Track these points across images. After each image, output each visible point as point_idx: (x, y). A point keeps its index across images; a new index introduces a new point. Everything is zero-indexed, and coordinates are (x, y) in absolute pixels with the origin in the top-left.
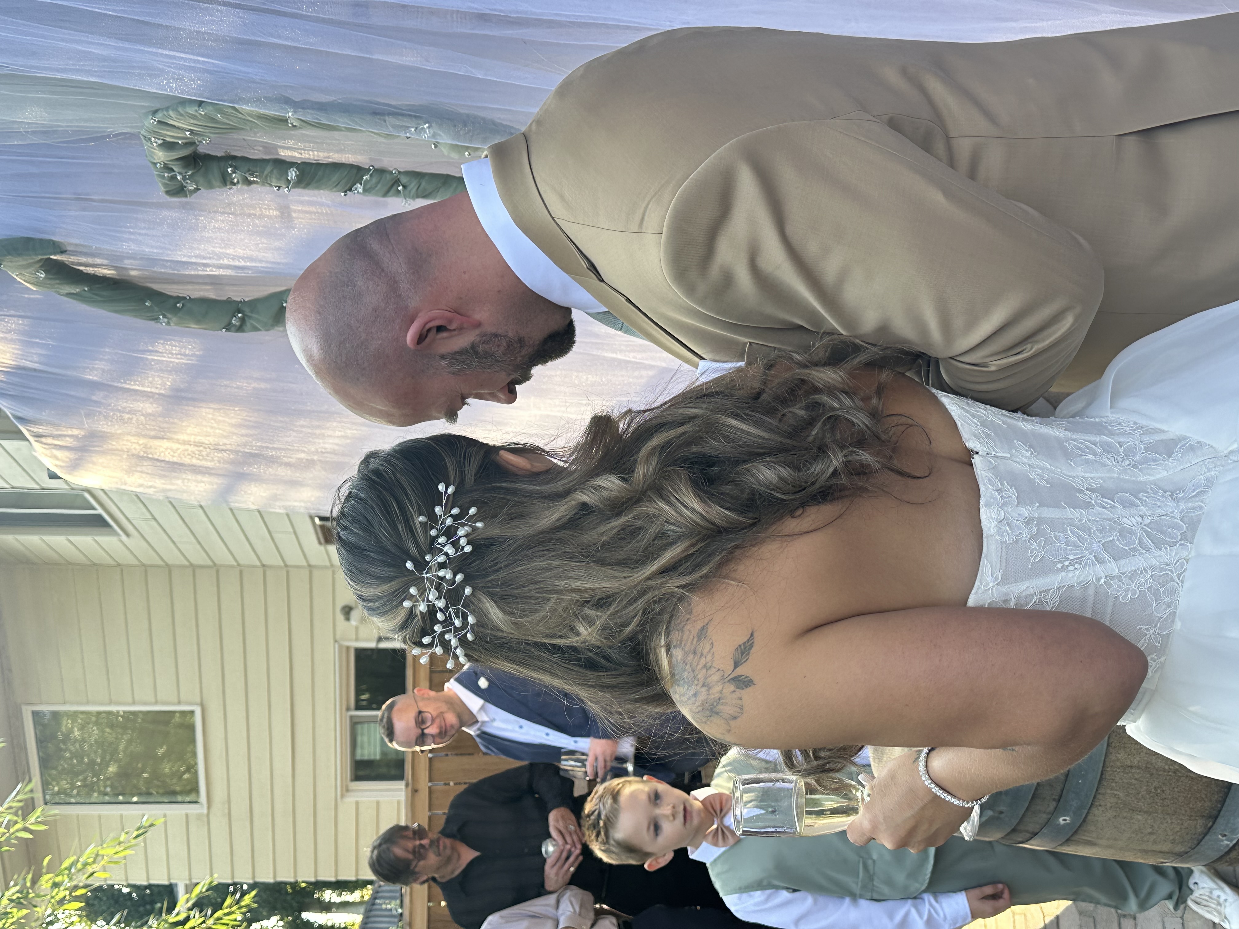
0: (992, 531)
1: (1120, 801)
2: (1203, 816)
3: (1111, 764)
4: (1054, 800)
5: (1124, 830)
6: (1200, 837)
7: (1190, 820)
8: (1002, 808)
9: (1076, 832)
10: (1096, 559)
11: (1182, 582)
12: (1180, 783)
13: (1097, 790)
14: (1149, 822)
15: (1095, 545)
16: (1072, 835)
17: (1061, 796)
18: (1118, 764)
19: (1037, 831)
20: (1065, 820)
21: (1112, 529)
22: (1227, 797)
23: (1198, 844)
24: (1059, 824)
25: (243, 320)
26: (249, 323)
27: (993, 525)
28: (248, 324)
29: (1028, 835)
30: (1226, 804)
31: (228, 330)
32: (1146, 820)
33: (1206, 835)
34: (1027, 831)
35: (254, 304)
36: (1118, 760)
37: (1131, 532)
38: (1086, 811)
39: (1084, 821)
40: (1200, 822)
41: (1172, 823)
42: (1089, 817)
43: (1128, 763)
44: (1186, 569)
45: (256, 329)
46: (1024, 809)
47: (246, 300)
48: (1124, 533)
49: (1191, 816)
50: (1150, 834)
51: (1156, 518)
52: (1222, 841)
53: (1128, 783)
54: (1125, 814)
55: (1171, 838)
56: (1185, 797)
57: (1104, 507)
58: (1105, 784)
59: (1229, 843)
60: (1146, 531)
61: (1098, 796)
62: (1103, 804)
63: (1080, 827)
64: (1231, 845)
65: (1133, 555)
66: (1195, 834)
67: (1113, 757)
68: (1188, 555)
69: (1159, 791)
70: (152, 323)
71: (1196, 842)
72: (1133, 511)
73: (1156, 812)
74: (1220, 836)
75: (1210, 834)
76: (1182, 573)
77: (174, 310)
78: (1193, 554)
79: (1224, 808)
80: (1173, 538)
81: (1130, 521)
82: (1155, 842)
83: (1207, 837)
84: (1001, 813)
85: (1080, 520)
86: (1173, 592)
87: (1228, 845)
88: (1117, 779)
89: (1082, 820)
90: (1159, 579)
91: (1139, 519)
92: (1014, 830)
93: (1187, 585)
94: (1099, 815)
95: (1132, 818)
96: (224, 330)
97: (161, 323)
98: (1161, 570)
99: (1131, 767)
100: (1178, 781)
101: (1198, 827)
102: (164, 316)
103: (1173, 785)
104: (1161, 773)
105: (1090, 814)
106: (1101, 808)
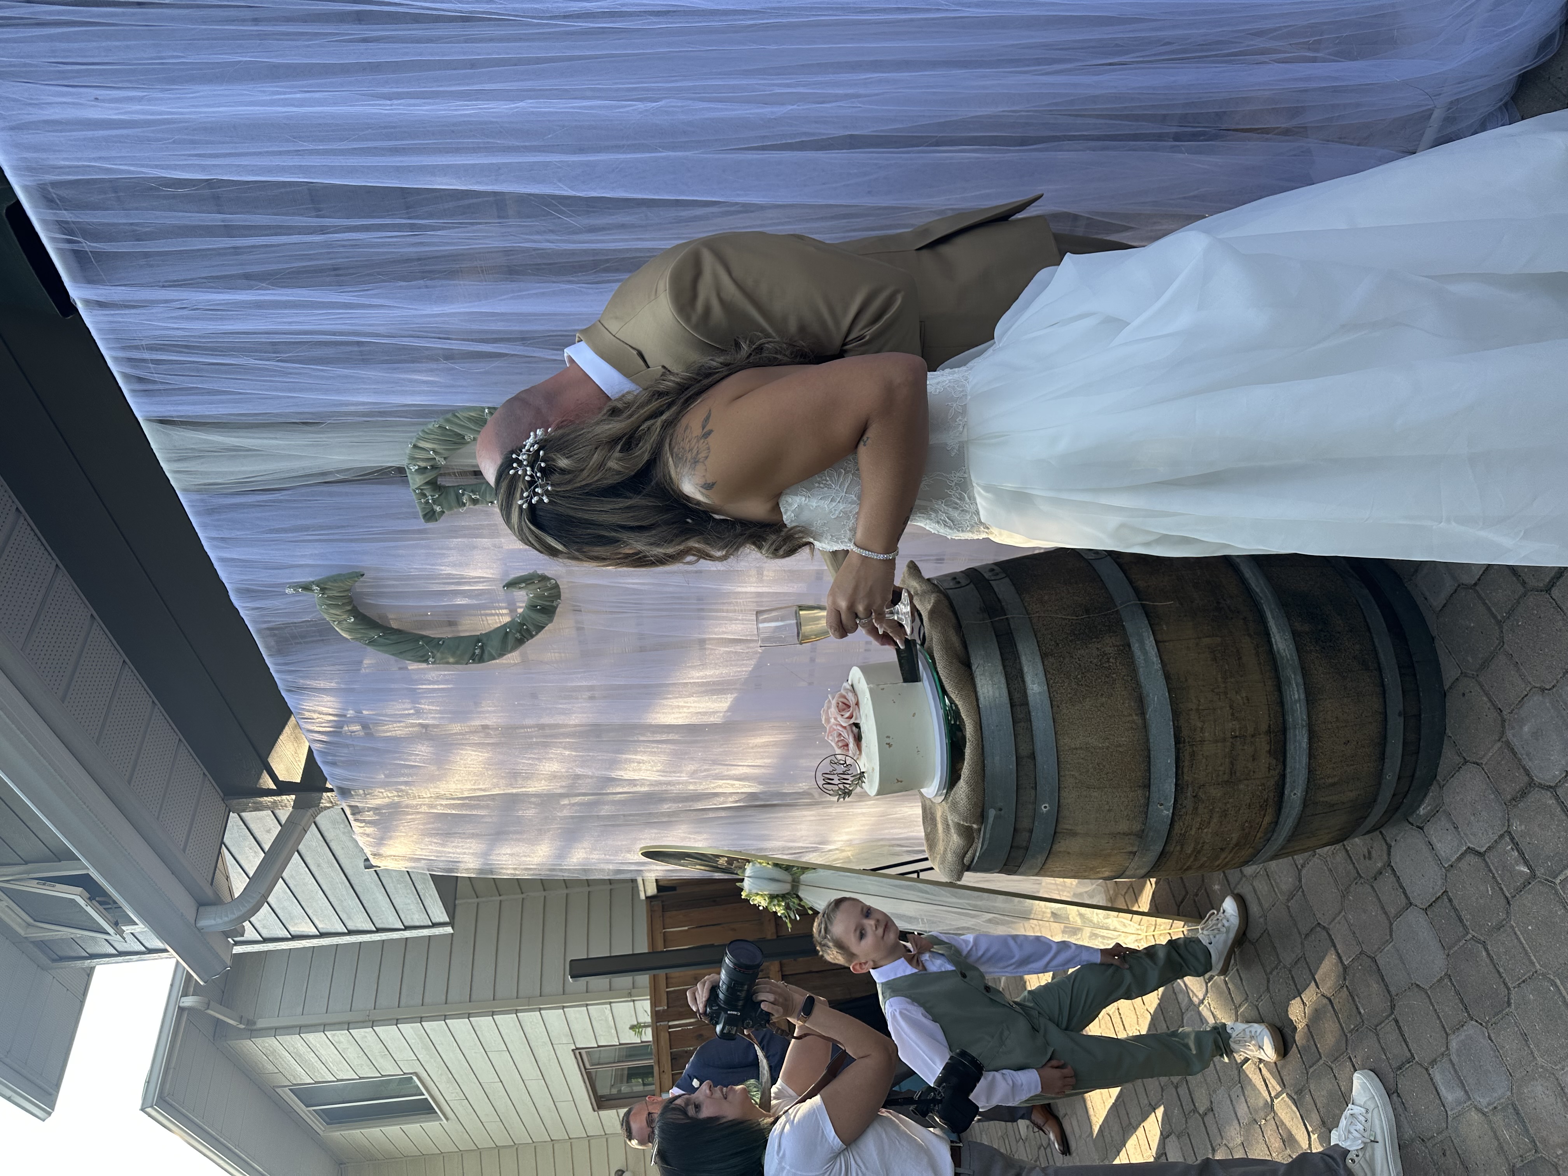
1: (1077, 781)
2: (1140, 787)
3: (1063, 749)
4: (1032, 791)
5: (1090, 811)
6: (1145, 810)
7: (1132, 792)
8: (1000, 804)
9: (1058, 822)
12: (1114, 758)
13: (1059, 774)
17: (1036, 784)
18: (1067, 748)
19: (1031, 826)
20: (1046, 808)
22: (1150, 765)
23: (1146, 816)
24: (1043, 814)
25: (483, 649)
26: (486, 650)
28: (486, 656)
29: (1028, 835)
30: (1152, 771)
31: (473, 660)
32: (1102, 797)
33: (1148, 805)
34: (1026, 830)
36: (1065, 744)
38: (1057, 795)
39: (1059, 806)
40: (1140, 792)
41: (1120, 797)
42: (1061, 801)
43: (1073, 746)
45: (491, 656)
46: (1015, 802)
49: (1131, 787)
50: (1110, 810)
52: (1162, 811)
53: (1078, 764)
54: (1085, 793)
55: (1126, 814)
56: (1121, 770)
58: (1062, 766)
59: (1167, 812)
61: (1062, 779)
62: (1067, 786)
63: (1058, 813)
64: (1170, 816)
66: (1140, 806)
67: (1061, 743)
69: (1101, 767)
70: (425, 665)
71: (1143, 814)
73: (1106, 788)
74: (1158, 806)
75: (1149, 802)
77: (438, 647)
79: (1152, 777)
82: (1116, 822)
83: (1149, 807)
84: (1001, 810)
87: (1168, 815)
88: (1070, 761)
94: (1068, 797)
95: (1091, 797)
99: (1076, 749)
100: (1112, 755)
101: (1139, 798)
102: (432, 653)
103: (1109, 760)
104: (1098, 751)
105: (1062, 798)
106: (1067, 790)
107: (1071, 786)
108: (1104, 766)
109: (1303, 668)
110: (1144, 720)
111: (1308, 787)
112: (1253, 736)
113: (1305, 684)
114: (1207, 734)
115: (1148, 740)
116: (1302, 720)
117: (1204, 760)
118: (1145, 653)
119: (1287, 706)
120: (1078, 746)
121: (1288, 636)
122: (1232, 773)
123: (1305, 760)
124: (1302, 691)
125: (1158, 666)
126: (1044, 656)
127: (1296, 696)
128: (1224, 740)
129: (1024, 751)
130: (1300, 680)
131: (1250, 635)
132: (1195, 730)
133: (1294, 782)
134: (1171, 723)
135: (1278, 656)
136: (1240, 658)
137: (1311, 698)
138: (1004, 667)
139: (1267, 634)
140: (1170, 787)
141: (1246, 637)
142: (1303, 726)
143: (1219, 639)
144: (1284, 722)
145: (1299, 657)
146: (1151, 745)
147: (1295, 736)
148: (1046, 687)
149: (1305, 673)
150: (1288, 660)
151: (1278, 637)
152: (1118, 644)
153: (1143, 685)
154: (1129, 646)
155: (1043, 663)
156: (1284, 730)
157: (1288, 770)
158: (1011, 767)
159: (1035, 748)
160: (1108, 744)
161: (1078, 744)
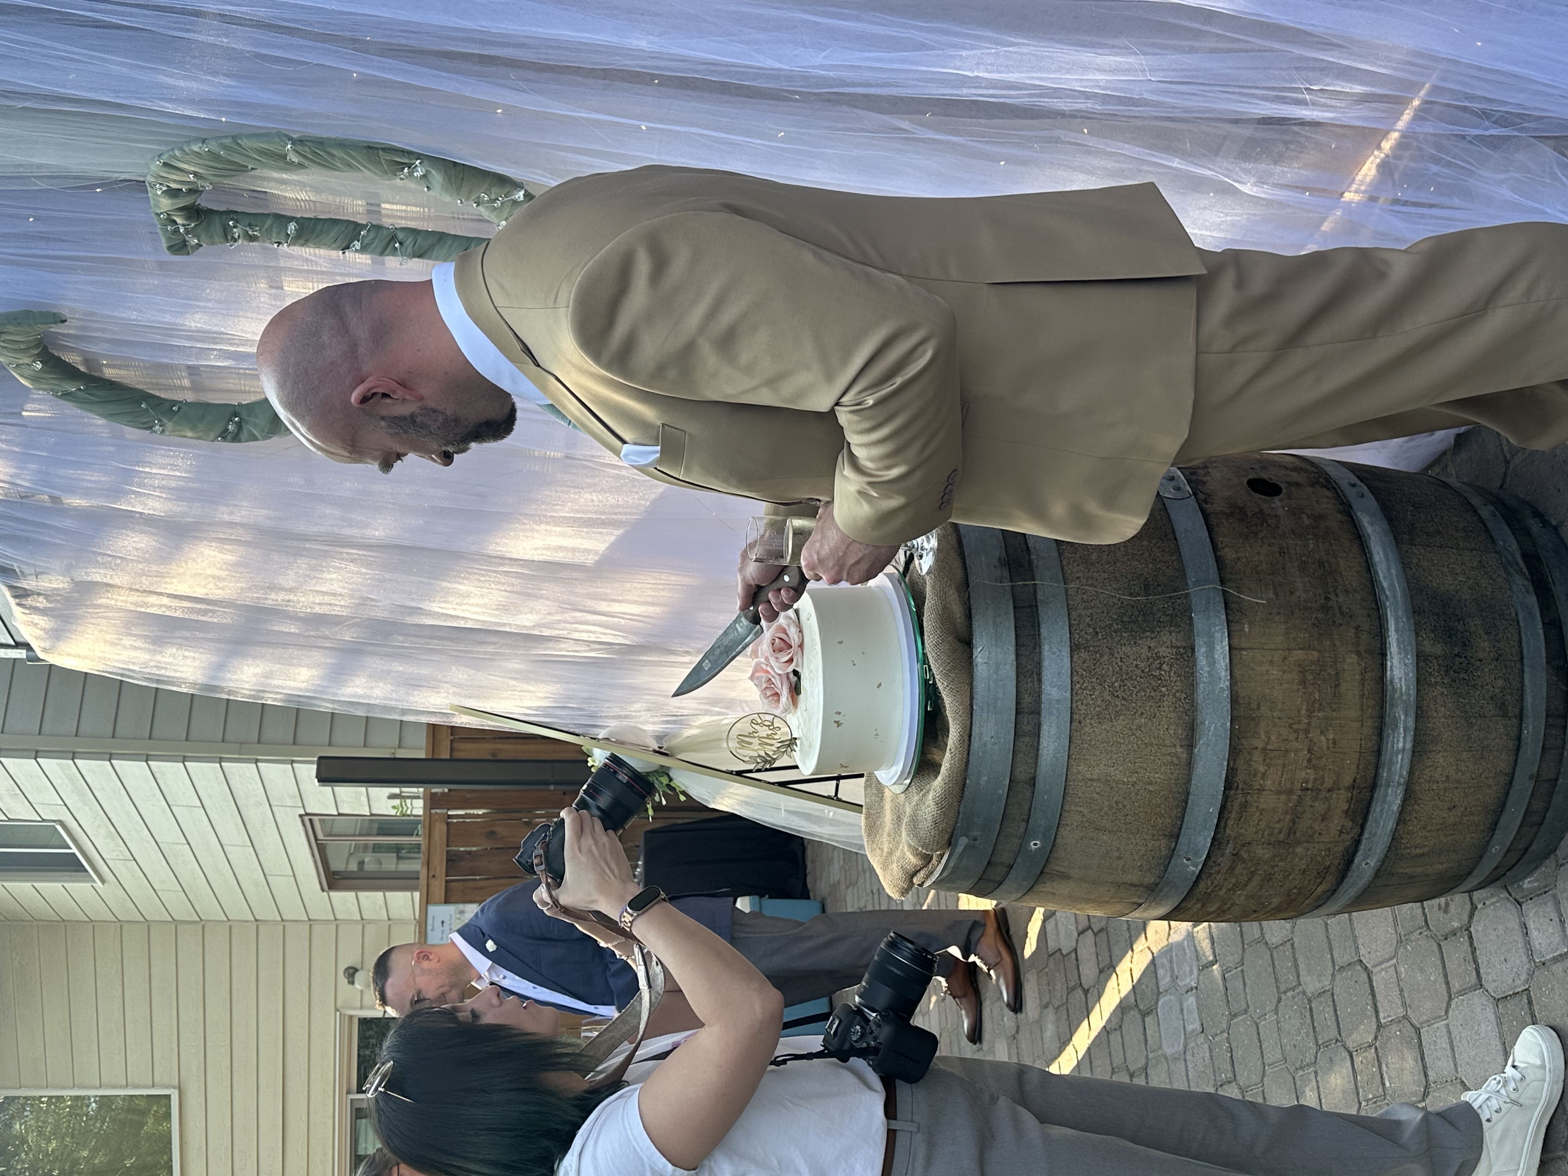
1: (1085, 820)
2: (1165, 835)
3: (1074, 778)
4: (1023, 821)
5: (1093, 855)
6: (1166, 862)
7: (1154, 840)
8: (976, 833)
9: (1048, 861)
12: (1139, 797)
13: (1063, 808)
16: (1046, 867)
18: (1080, 777)
19: (1011, 862)
20: (1036, 845)
22: (1185, 812)
23: (1165, 870)
24: (1030, 851)
25: (239, 425)
26: (246, 429)
28: (245, 431)
29: (1004, 870)
30: (1185, 820)
31: (224, 438)
32: (1113, 842)
33: (1171, 857)
34: (1003, 864)
35: (251, 407)
36: (1079, 773)
38: (1054, 832)
39: (1053, 845)
40: (1164, 842)
41: (1137, 844)
42: (1058, 840)
43: (1089, 776)
45: (254, 438)
46: (996, 834)
47: (244, 404)
49: (1153, 835)
50: (1119, 858)
52: (1188, 866)
53: (1090, 798)
54: (1091, 835)
55: (1139, 864)
56: (1146, 813)
58: (1069, 799)
59: (1194, 868)
61: (1064, 814)
62: (1069, 823)
63: (1050, 854)
64: (1197, 872)
66: (1160, 859)
67: (1074, 770)
69: (1120, 806)
70: (147, 433)
71: (1162, 867)
73: (1121, 831)
74: (1184, 860)
75: (1175, 857)
77: (170, 415)
79: (1184, 826)
83: (1173, 863)
84: (975, 839)
87: (1194, 872)
88: (1080, 794)
89: (1051, 844)
94: (1069, 836)
95: (1098, 840)
96: (220, 439)
97: (157, 432)
99: (1092, 780)
100: (1137, 794)
101: (1162, 849)
102: (159, 420)
103: (1133, 799)
104: (1120, 786)
105: (1059, 836)
106: (1068, 829)
107: (1075, 824)
108: (1124, 806)
109: (1418, 708)
110: (1191, 753)
111: (1386, 856)
112: (1329, 791)
113: (1416, 729)
114: (1268, 782)
115: (1189, 781)
116: (1401, 776)
117: (1257, 814)
118: (1212, 663)
119: (1386, 757)
120: (1095, 777)
121: (1410, 659)
122: (1291, 831)
123: (1391, 824)
124: (1409, 738)
125: (1225, 684)
126: (1075, 648)
127: (1401, 745)
128: (1290, 792)
129: (1022, 773)
130: (1411, 724)
131: (1358, 653)
132: (1255, 775)
133: (1370, 850)
134: (1226, 763)
135: (1390, 687)
136: (1337, 686)
137: (1419, 749)
138: (1018, 656)
139: (1383, 654)
140: (1205, 841)
141: (1353, 656)
142: (1399, 784)
143: (1315, 654)
144: (1376, 776)
145: (1418, 691)
146: (1193, 788)
147: (1386, 795)
148: (1068, 694)
149: (1420, 714)
150: (1401, 694)
151: (1396, 661)
152: (1178, 644)
153: (1199, 707)
154: (1193, 649)
155: (1072, 658)
156: (1373, 787)
157: (1366, 835)
158: (1000, 792)
159: (1038, 772)
160: (1135, 780)
161: (1096, 774)
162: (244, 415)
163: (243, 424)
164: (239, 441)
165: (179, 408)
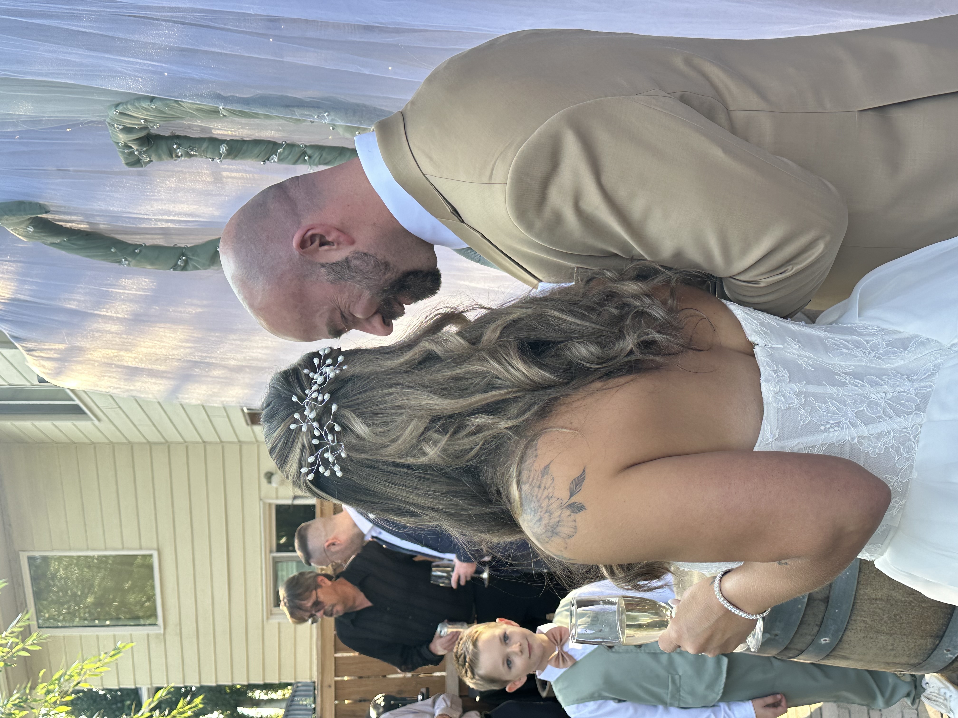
0: (771, 400)
1: (867, 626)
2: (932, 636)
3: (861, 597)
4: (817, 625)
5: (871, 648)
6: (930, 652)
7: (922, 639)
8: (777, 632)
9: (834, 650)
10: (850, 424)
11: (918, 442)
12: (914, 611)
13: (850, 617)
14: (890, 641)
15: (849, 414)
16: (831, 652)
17: (822, 622)
18: (866, 597)
19: (804, 649)
20: (826, 640)
21: (862, 402)
22: (950, 621)
23: (929, 657)
24: (821, 644)
25: (186, 262)
26: (191, 263)
27: (771, 395)
28: (191, 265)
29: (797, 652)
30: (950, 626)
31: (174, 269)
32: (888, 639)
33: (934, 650)
34: (797, 650)
35: (194, 249)
36: (866, 594)
37: (877, 405)
38: (841, 633)
39: (840, 641)
40: (930, 640)
41: (908, 642)
43: (874, 597)
44: (920, 432)
45: (196, 268)
46: (794, 632)
47: (189, 246)
48: (872, 404)
49: (922, 636)
50: (891, 650)
51: (896, 394)
52: (947, 655)
53: (874, 612)
54: (872, 636)
55: (908, 653)
56: (918, 622)
57: (857, 386)
58: (856, 612)
59: (952, 656)
60: (888, 404)
61: (851, 622)
62: (854, 628)
63: (837, 645)
64: (954, 658)
65: (880, 421)
66: (926, 650)
67: (862, 591)
68: (922, 422)
69: (898, 617)
70: (117, 265)
71: (926, 656)
72: (879, 388)
73: (896, 634)
74: (945, 651)
75: (937, 649)
76: (917, 435)
77: (133, 255)
78: (925, 420)
79: (948, 630)
80: (910, 409)
81: (876, 395)
82: (895, 656)
83: (935, 652)
84: (776, 635)
85: (838, 395)
86: (910, 449)
87: (951, 658)
88: (865, 609)
89: (838, 640)
90: (899, 440)
91: (883, 395)
92: (786, 648)
93: (921, 444)
94: (852, 636)
95: (877, 638)
96: (172, 270)
97: (123, 265)
98: (901, 432)
99: (876, 599)
100: (912, 610)
101: (928, 644)
102: (126, 260)
103: (908, 613)
104: (899, 604)
105: (844, 637)
106: (853, 631)
107: (859, 628)
108: (901, 617)
129: (819, 593)
158: (800, 606)
159: (831, 593)
160: (911, 599)
161: (879, 595)
162: (189, 254)
163: (189, 261)
164: (186, 270)
165: (140, 251)
